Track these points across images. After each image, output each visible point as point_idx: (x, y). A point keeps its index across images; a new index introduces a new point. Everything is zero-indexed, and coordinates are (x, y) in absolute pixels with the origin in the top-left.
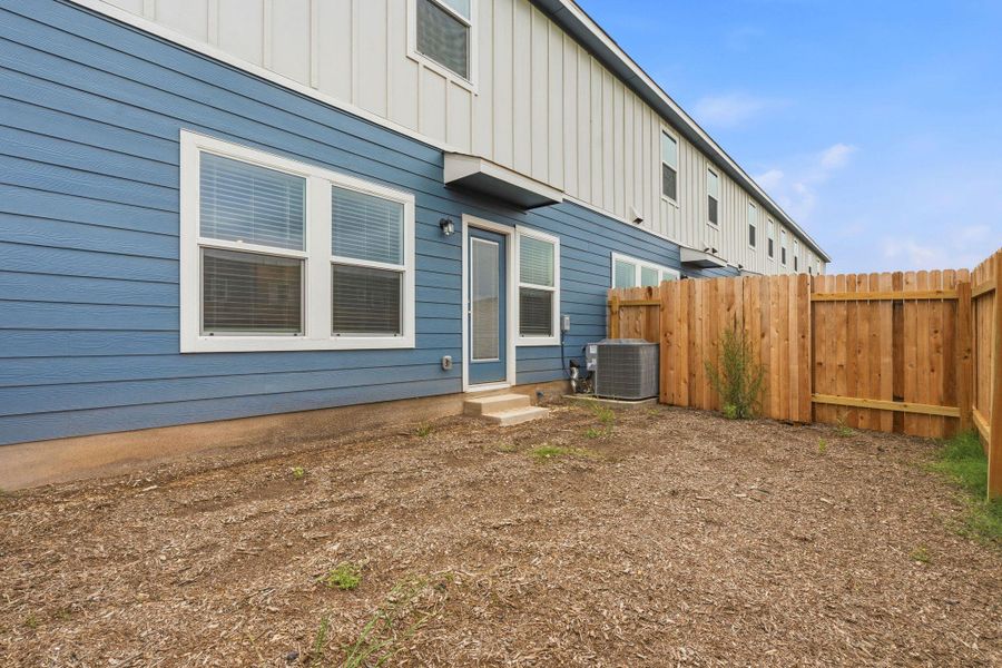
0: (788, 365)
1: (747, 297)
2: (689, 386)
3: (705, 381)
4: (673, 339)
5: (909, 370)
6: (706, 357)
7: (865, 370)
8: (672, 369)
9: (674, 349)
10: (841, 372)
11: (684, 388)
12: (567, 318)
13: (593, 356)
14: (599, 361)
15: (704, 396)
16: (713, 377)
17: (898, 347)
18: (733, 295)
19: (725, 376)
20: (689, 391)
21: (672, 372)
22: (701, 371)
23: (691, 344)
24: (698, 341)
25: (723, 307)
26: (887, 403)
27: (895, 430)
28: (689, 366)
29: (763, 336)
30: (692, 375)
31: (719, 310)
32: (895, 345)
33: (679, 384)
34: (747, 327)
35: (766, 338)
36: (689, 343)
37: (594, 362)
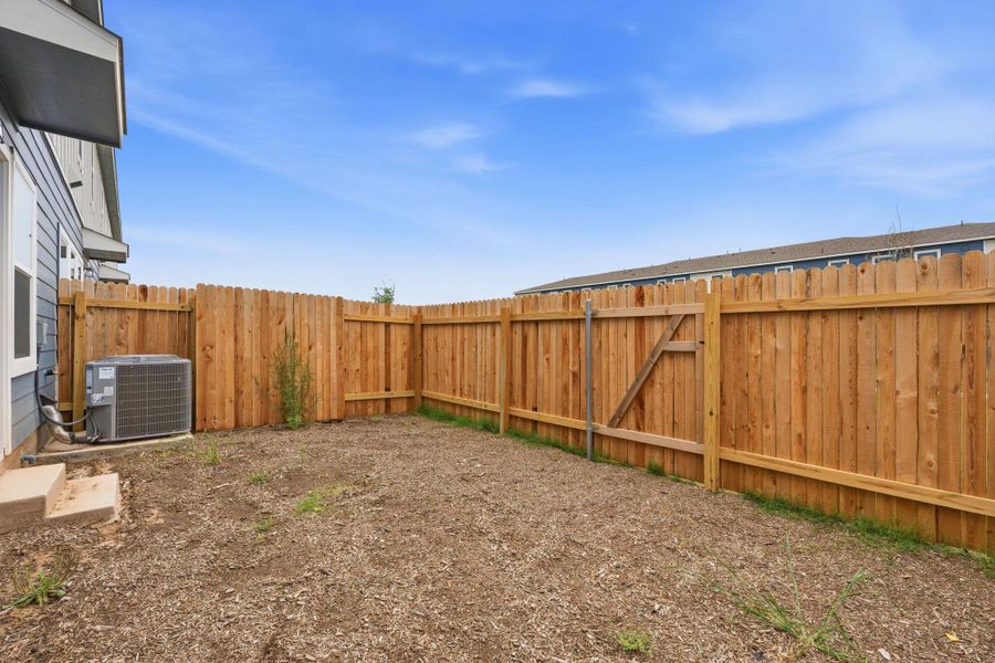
0: (329, 372)
1: (297, 312)
2: (236, 405)
3: (255, 397)
4: (216, 353)
5: (393, 369)
6: (256, 371)
7: (371, 372)
8: (213, 388)
9: (217, 364)
10: (358, 375)
11: (230, 408)
12: (45, 325)
13: (107, 382)
14: (119, 389)
15: (253, 412)
16: (264, 392)
17: (387, 354)
18: (284, 309)
19: (276, 388)
20: (236, 410)
21: (214, 392)
22: (250, 388)
23: (238, 358)
24: (246, 355)
25: (275, 320)
26: (383, 394)
27: (386, 412)
28: (236, 382)
29: (310, 348)
30: (238, 392)
31: (271, 323)
32: (386, 353)
33: (224, 404)
34: (296, 340)
35: (313, 349)
36: (236, 357)
37: (110, 391)
